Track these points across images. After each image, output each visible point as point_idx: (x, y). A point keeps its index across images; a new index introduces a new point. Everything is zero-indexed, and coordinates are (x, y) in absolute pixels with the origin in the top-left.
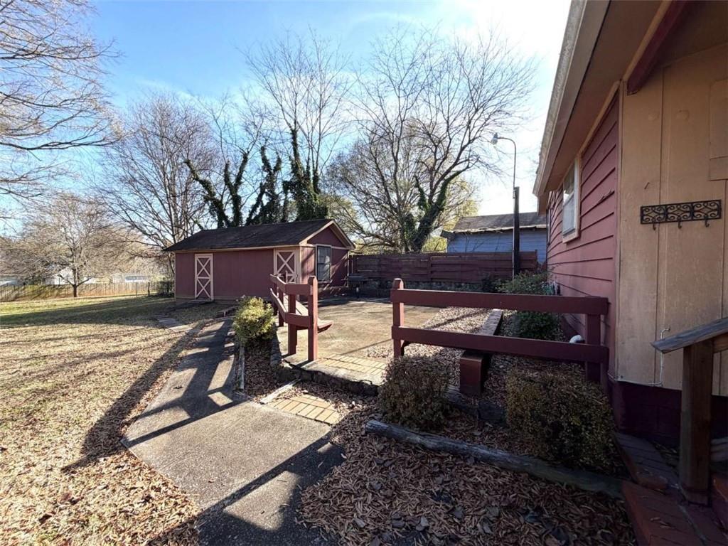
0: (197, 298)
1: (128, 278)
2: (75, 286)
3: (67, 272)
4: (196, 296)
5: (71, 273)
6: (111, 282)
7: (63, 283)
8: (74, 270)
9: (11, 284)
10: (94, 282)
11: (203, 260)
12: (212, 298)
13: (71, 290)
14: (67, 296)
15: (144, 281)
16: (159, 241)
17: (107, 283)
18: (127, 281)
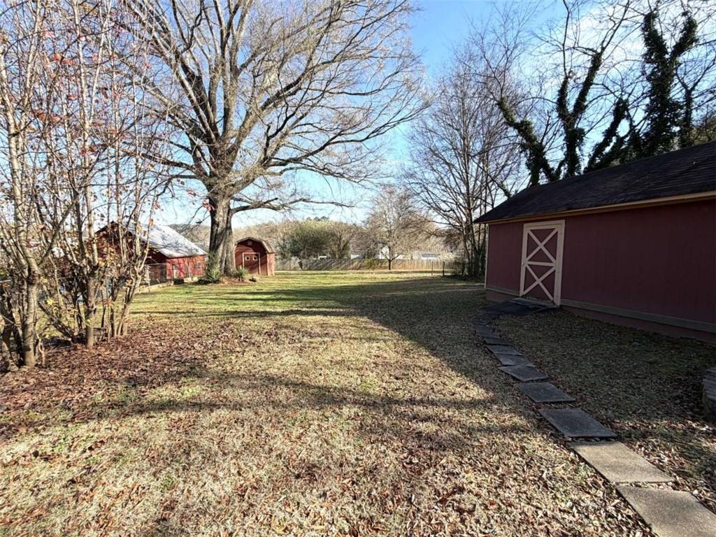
0: (523, 296)
1: (423, 256)
2: (390, 261)
3: (385, 250)
4: (522, 292)
5: (388, 250)
6: (412, 258)
7: (383, 258)
8: (389, 248)
9: (358, 258)
10: (401, 258)
11: (541, 234)
12: (558, 302)
13: (387, 264)
14: (385, 268)
15: (435, 258)
16: (450, 220)
17: (409, 259)
18: (423, 258)
